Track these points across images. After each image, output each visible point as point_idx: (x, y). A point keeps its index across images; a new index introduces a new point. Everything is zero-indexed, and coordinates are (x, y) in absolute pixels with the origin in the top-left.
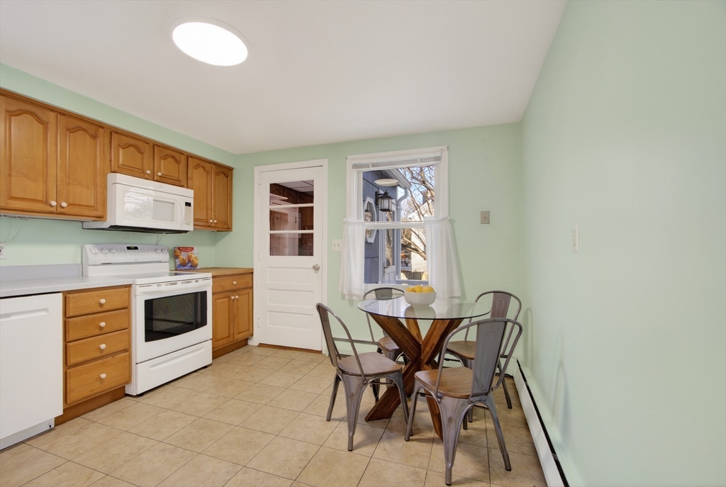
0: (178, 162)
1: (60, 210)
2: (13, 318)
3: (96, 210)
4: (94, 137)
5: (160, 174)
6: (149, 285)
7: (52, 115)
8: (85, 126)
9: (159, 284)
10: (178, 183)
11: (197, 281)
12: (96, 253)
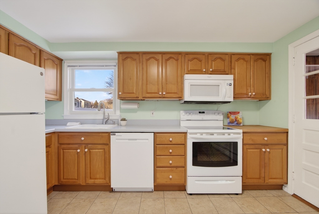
0: (224, 60)
1: (163, 96)
2: (137, 141)
3: (178, 94)
4: (177, 60)
5: (211, 70)
6: (196, 133)
7: (160, 55)
8: (173, 56)
9: (202, 134)
10: (224, 72)
11: (229, 135)
12: (184, 115)
